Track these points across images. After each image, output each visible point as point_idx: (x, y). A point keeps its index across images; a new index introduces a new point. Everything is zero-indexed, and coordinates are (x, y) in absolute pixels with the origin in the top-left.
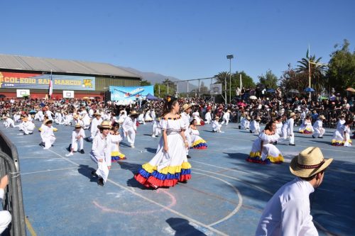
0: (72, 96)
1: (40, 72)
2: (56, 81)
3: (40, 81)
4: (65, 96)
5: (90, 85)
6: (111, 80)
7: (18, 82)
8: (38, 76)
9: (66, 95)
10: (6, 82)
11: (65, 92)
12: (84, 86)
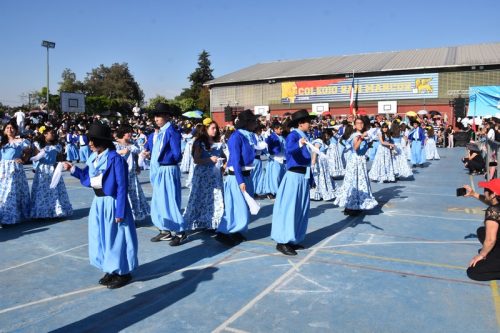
0: (394, 110)
1: (342, 76)
2: (367, 86)
3: (344, 90)
4: (381, 110)
5: (428, 88)
6: (474, 74)
7: (314, 94)
8: (340, 81)
9: (382, 108)
10: (300, 94)
11: (380, 104)
12: (415, 91)
